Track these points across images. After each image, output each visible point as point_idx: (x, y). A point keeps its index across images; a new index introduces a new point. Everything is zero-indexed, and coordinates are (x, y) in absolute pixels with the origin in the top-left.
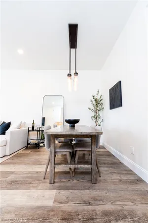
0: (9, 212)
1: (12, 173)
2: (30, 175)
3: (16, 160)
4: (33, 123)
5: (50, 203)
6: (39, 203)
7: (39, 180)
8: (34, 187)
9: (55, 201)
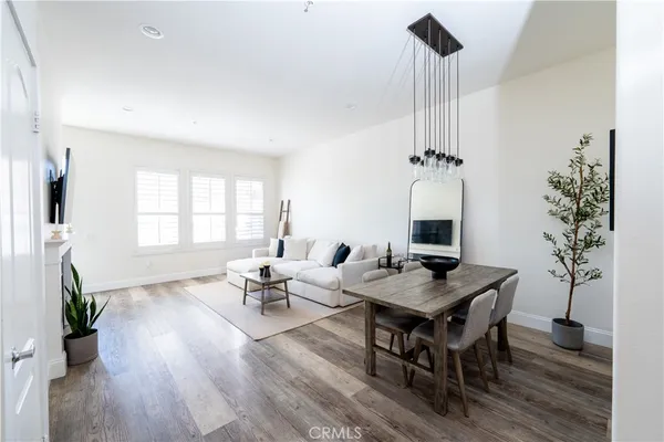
0: (307, 377)
1: (334, 336)
2: (351, 349)
3: (349, 318)
4: (389, 250)
5: (349, 394)
6: (337, 387)
7: (356, 361)
8: (345, 367)
9: (355, 396)
